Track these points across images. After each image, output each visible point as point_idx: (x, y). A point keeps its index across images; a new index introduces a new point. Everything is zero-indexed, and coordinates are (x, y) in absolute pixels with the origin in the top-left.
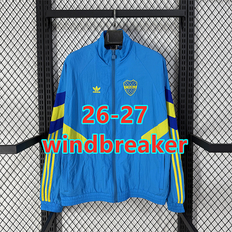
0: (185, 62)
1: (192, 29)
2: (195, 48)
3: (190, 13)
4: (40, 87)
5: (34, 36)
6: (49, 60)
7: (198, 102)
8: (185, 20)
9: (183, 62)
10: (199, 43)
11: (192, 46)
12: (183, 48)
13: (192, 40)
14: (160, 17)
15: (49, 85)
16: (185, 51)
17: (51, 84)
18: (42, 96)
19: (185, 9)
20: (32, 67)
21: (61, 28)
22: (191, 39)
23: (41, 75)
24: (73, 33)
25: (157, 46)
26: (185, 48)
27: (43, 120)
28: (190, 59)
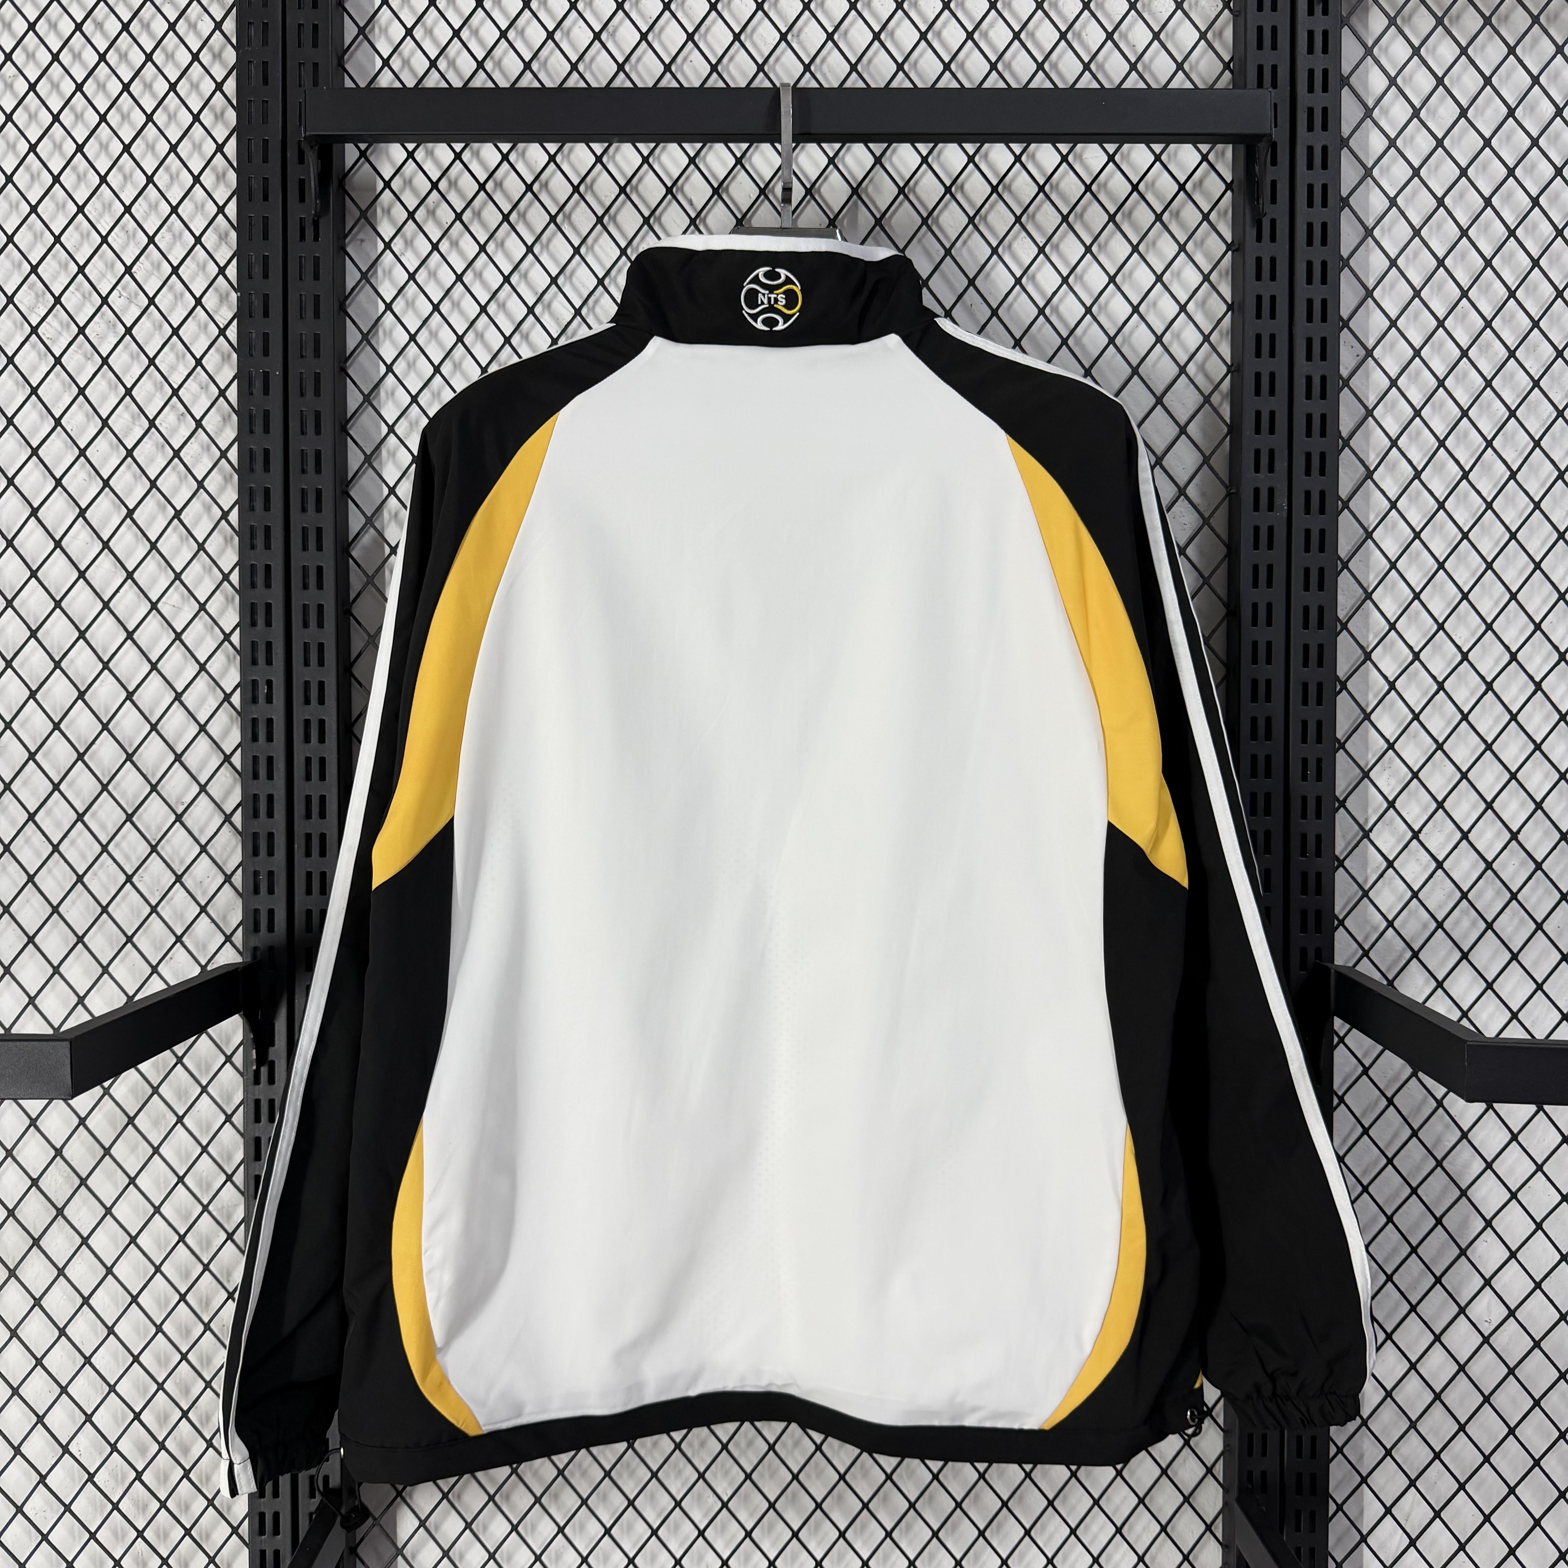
0: (1272, 453)
1: (1324, 226)
2: (1347, 358)
3: (1311, 111)
4: (254, 624)
5: (222, 271)
6: (318, 431)
7: (1365, 739)
8: (1274, 163)
9: (1257, 452)
10: (1371, 321)
11: (1324, 340)
12: (1258, 355)
13: (1324, 302)
14: (1100, 138)
15: (320, 607)
16: (1272, 375)
17: (332, 602)
18: (269, 683)
19: (1274, 85)
20: (201, 485)
21: (411, 215)
22: (1317, 292)
23: (260, 542)
24: (490, 248)
25: (1078, 342)
26: (1272, 354)
27: (271, 853)
28: (1309, 434)
